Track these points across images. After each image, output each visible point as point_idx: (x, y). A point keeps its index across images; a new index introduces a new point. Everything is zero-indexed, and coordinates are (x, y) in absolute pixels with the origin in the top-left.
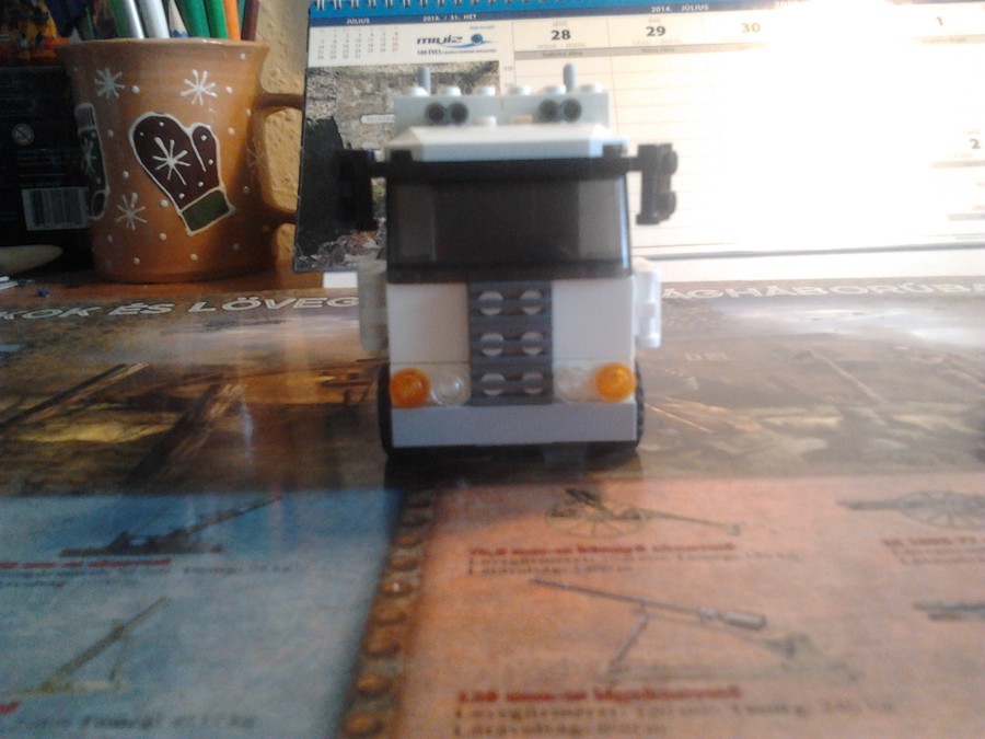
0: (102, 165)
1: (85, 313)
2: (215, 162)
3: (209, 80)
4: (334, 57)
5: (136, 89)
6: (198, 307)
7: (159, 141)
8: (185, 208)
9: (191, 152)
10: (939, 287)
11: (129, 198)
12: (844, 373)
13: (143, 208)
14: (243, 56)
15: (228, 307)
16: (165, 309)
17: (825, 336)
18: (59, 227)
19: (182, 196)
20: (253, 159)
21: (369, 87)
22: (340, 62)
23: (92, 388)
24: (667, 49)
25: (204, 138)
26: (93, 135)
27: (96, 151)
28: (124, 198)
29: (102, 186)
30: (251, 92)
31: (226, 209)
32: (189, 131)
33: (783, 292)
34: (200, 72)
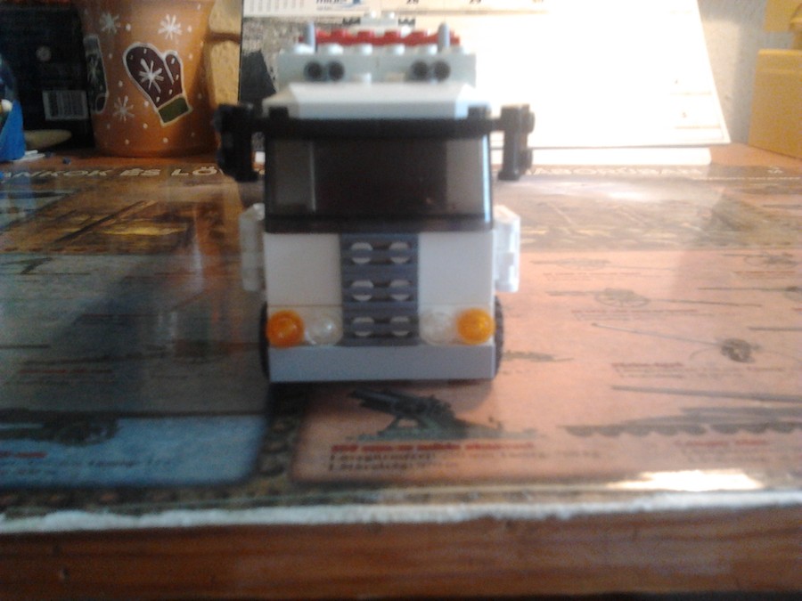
0: (103, 78)
1: (103, 174)
2: (180, 78)
3: (176, 23)
4: (260, 8)
5: (129, 27)
6: (177, 172)
7: (143, 63)
8: (161, 107)
9: (164, 71)
10: (640, 171)
11: (123, 100)
12: (560, 212)
13: (132, 106)
14: (199, 7)
15: (196, 173)
16: (156, 172)
17: (561, 196)
18: (68, 118)
19: (158, 99)
20: (204, 76)
21: (284, 31)
22: (265, 13)
23: (131, 211)
24: (482, 12)
25: (173, 61)
26: (98, 57)
27: (100, 67)
28: (119, 99)
29: (104, 91)
30: (204, 30)
31: (185, 108)
32: (163, 56)
33: (545, 172)
34: (171, 17)
